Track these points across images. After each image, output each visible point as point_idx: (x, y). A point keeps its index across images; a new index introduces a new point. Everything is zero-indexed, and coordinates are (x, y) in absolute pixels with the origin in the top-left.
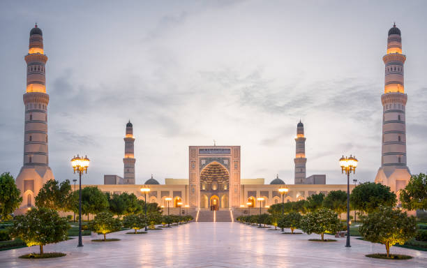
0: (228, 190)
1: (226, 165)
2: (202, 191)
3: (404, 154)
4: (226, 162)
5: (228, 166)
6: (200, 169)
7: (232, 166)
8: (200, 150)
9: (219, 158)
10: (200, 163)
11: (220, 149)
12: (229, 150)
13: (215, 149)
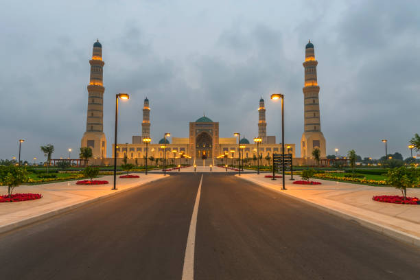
0: (211, 148)
1: (210, 133)
2: (197, 148)
3: (319, 124)
4: (210, 131)
6: (196, 135)
8: (196, 125)
9: (207, 130)
10: (196, 132)
12: (213, 125)
13: (205, 124)
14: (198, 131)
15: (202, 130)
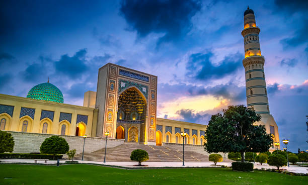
1: (144, 92)
2: (118, 120)
4: (144, 89)
5: (146, 94)
6: (119, 92)
7: (149, 95)
8: (121, 71)
9: (138, 85)
10: (120, 85)
11: (140, 75)
12: (148, 78)
13: (135, 74)
14: (123, 85)
15: (130, 84)
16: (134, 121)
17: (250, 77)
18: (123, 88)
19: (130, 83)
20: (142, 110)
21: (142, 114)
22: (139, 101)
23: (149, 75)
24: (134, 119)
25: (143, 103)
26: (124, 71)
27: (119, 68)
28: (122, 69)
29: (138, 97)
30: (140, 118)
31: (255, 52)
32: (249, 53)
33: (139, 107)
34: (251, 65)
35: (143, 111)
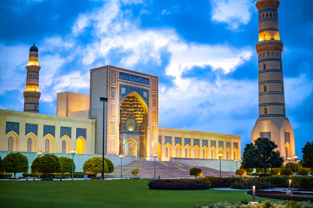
1: (144, 98)
4: (145, 94)
5: (147, 100)
6: (120, 99)
7: (150, 100)
8: (121, 73)
9: (139, 89)
10: (121, 92)
11: (140, 77)
12: (148, 79)
13: (135, 76)
14: (123, 91)
15: (131, 89)
16: (132, 132)
17: (265, 68)
18: (124, 94)
19: (131, 87)
20: (141, 119)
21: (141, 124)
22: (138, 108)
23: (149, 76)
24: (131, 130)
25: (143, 111)
26: (123, 73)
27: (119, 71)
28: (122, 71)
29: (138, 104)
30: (138, 129)
31: (272, 35)
32: (265, 35)
33: (139, 116)
34: (266, 52)
35: (143, 120)
